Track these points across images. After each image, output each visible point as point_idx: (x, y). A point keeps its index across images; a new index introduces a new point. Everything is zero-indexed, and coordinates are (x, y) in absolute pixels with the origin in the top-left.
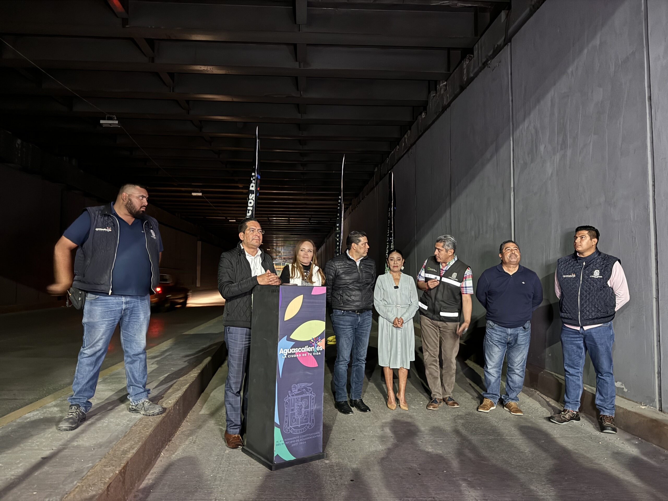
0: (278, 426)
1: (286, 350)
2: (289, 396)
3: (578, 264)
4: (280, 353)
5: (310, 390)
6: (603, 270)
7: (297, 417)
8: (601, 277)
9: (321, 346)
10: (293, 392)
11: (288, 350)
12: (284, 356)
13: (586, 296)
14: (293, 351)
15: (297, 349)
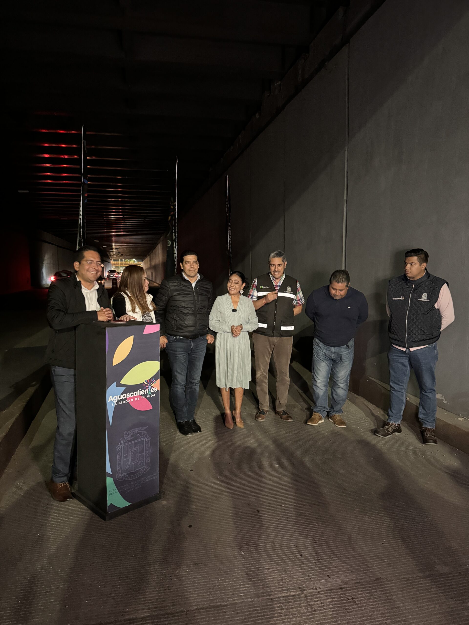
0: (110, 476)
1: (116, 397)
2: (121, 444)
3: (407, 287)
4: (109, 401)
5: (144, 434)
6: (430, 293)
7: (131, 463)
8: (429, 300)
9: (156, 386)
10: (126, 438)
11: (119, 396)
12: (114, 404)
13: (413, 319)
14: (124, 396)
15: (129, 394)
